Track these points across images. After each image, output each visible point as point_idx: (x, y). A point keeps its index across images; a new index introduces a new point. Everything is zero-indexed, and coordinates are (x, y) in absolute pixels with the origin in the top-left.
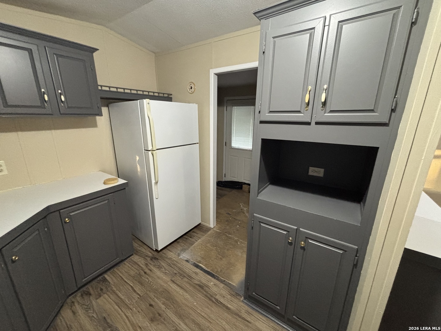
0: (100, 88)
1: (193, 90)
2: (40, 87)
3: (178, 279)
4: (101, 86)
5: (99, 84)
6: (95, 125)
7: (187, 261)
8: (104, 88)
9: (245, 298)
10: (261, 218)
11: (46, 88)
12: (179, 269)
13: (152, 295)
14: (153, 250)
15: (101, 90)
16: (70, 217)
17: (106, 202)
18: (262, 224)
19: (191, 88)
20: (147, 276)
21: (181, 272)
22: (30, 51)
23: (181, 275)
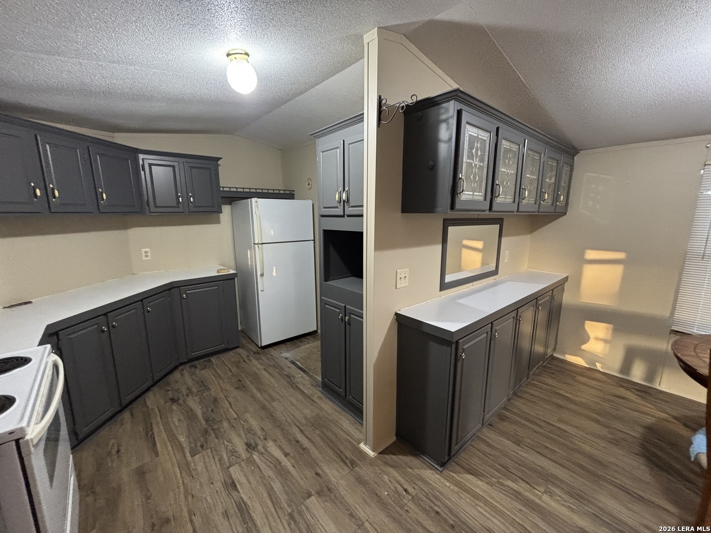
0: (221, 189)
1: (310, 186)
2: (177, 192)
3: (271, 370)
4: (223, 188)
5: (221, 186)
6: (218, 221)
7: (286, 358)
8: (225, 189)
9: (323, 388)
10: (326, 301)
11: (182, 193)
12: (276, 363)
13: (243, 375)
14: (258, 346)
15: (223, 191)
16: (187, 294)
17: (217, 287)
18: (327, 306)
19: (309, 184)
20: (244, 363)
21: (275, 364)
22: (173, 167)
23: (275, 366)
